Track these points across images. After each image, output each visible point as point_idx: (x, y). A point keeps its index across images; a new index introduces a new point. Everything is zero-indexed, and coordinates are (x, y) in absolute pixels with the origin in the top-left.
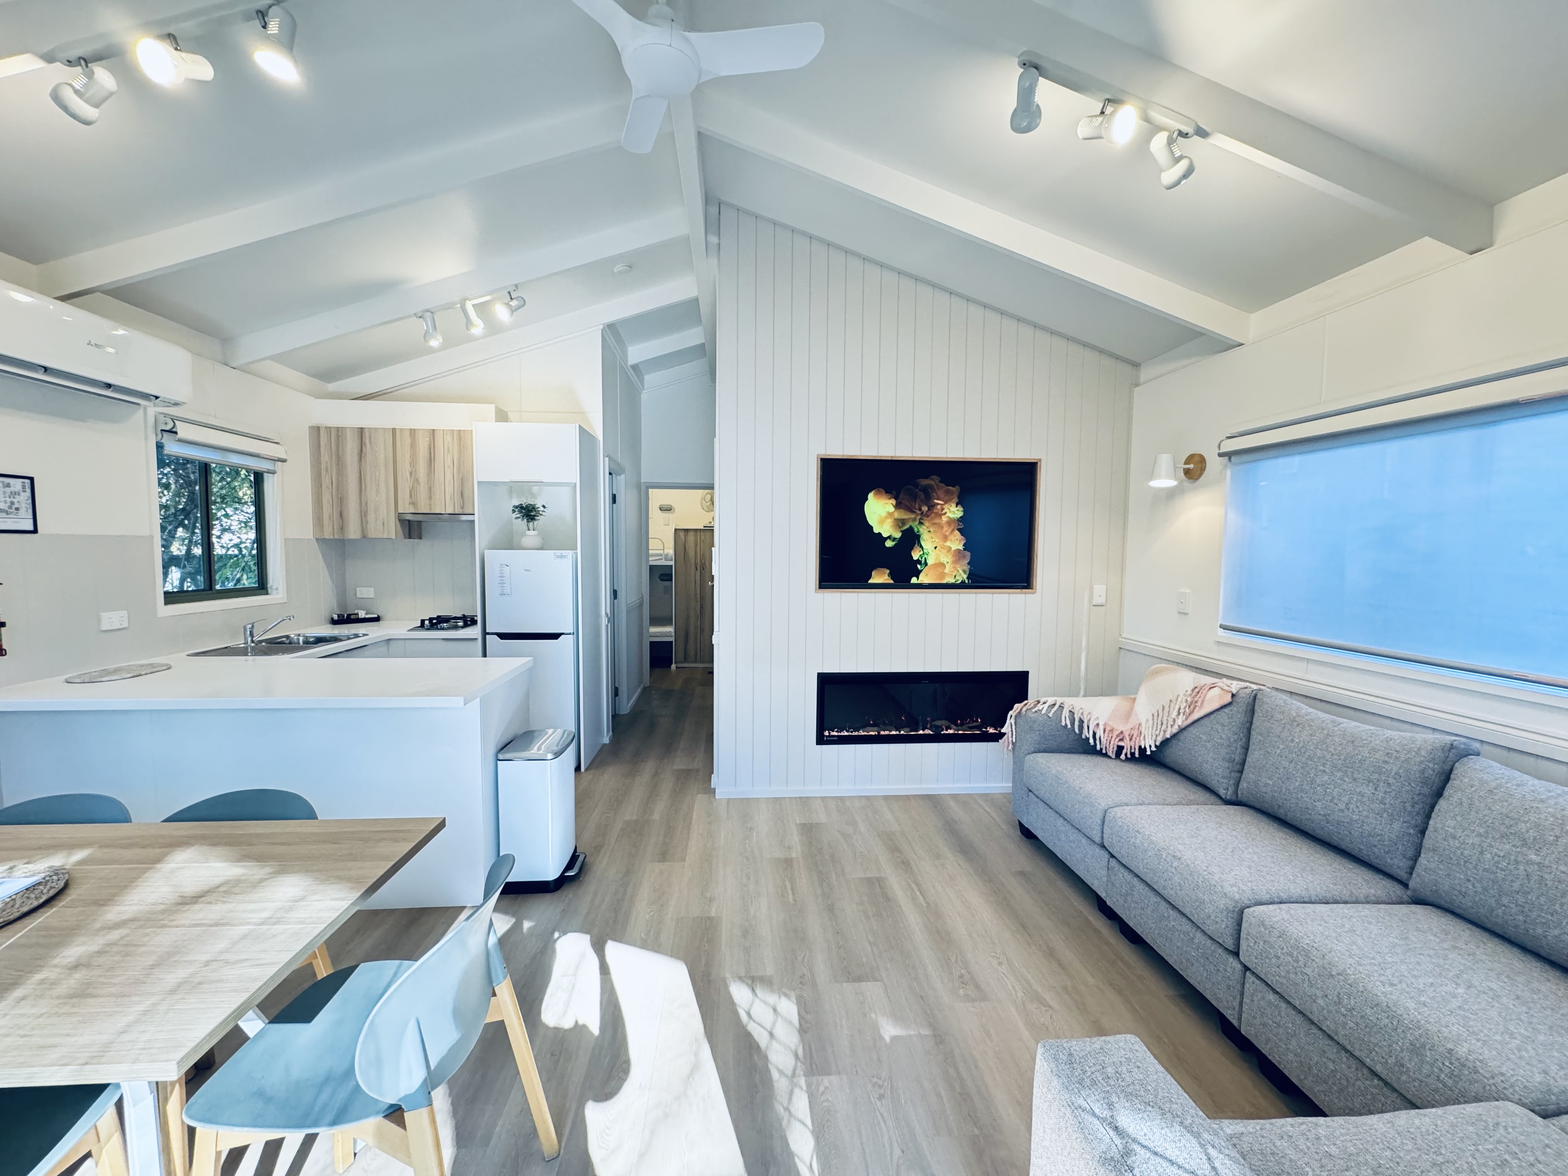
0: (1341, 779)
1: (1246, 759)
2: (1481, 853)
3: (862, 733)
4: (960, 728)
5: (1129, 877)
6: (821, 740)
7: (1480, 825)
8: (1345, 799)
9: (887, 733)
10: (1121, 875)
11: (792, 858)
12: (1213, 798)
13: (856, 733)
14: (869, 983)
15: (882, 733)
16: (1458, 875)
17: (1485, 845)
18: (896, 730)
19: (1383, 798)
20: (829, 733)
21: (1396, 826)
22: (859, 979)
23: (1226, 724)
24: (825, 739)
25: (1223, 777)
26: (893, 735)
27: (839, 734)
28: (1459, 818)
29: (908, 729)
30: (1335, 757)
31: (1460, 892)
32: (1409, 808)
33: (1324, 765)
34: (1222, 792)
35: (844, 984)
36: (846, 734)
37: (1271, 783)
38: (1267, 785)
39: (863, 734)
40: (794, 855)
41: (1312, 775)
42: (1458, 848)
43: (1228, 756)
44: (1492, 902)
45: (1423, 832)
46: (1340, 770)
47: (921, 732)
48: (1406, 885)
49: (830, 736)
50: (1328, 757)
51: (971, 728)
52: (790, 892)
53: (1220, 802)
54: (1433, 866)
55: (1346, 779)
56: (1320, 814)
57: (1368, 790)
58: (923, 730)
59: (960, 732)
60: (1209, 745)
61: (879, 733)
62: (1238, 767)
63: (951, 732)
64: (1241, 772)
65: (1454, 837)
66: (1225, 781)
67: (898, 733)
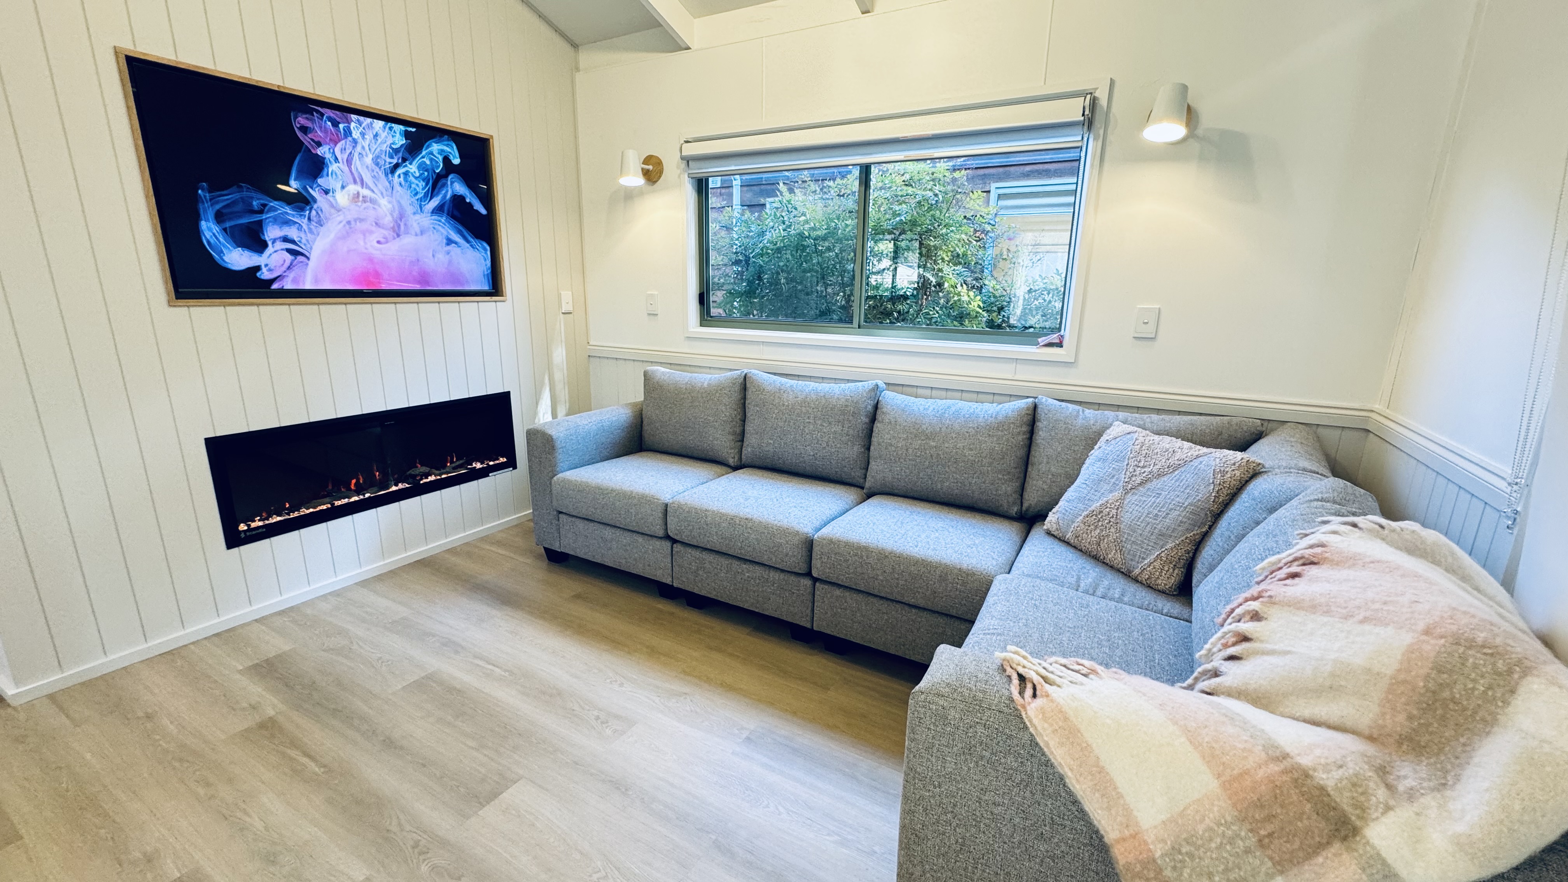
0: (821, 425)
1: (744, 429)
2: (907, 450)
3: (305, 511)
4: (442, 471)
5: (697, 553)
6: (233, 540)
7: (903, 433)
8: (825, 439)
9: (346, 501)
10: (689, 556)
11: (270, 718)
12: (725, 469)
13: (296, 514)
14: (510, 790)
15: (338, 503)
16: (896, 469)
17: (908, 444)
18: (358, 495)
19: (848, 431)
20: (249, 526)
21: (856, 448)
22: (494, 795)
23: (727, 403)
24: (243, 535)
25: (731, 449)
26: (355, 501)
27: (267, 522)
28: (891, 432)
29: (375, 489)
30: (815, 410)
31: (898, 479)
32: (861, 435)
33: (809, 418)
34: (731, 461)
35: (480, 813)
36: (279, 519)
37: (772, 442)
38: (768, 444)
39: (308, 512)
40: (271, 713)
41: (802, 428)
42: (894, 451)
43: (731, 430)
44: (915, 479)
45: (869, 449)
46: (820, 419)
47: (394, 488)
48: (862, 488)
49: (250, 529)
50: (810, 411)
51: (455, 469)
52: (305, 760)
53: (729, 470)
54: (881, 467)
55: (825, 424)
56: (810, 455)
57: (838, 428)
58: (396, 485)
59: (443, 476)
60: (717, 424)
61: (333, 505)
62: (740, 438)
63: (432, 478)
64: (742, 441)
65: (891, 445)
66: (733, 451)
67: (362, 497)
